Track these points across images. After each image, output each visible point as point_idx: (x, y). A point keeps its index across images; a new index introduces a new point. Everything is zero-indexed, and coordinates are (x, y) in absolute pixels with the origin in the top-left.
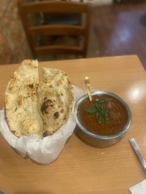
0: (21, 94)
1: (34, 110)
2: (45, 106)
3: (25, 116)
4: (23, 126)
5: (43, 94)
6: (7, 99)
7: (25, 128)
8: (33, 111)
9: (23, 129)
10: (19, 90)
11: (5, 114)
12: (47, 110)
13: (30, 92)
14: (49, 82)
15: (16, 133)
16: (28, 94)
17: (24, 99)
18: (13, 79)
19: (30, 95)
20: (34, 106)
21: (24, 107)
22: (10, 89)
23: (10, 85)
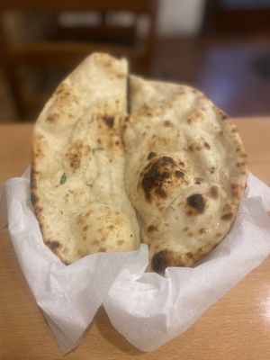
0: (81, 138)
1: (115, 187)
2: (158, 174)
3: (90, 203)
4: (86, 228)
5: (144, 144)
6: (39, 145)
7: (92, 234)
8: (112, 189)
9: (85, 238)
10: (74, 127)
11: (33, 185)
12: (166, 186)
13: (105, 138)
14: (158, 115)
15: (60, 251)
16: (99, 141)
17: (86, 155)
18: (60, 95)
19: (104, 145)
20: (113, 175)
21: (87, 175)
22: (51, 119)
23: (51, 108)
